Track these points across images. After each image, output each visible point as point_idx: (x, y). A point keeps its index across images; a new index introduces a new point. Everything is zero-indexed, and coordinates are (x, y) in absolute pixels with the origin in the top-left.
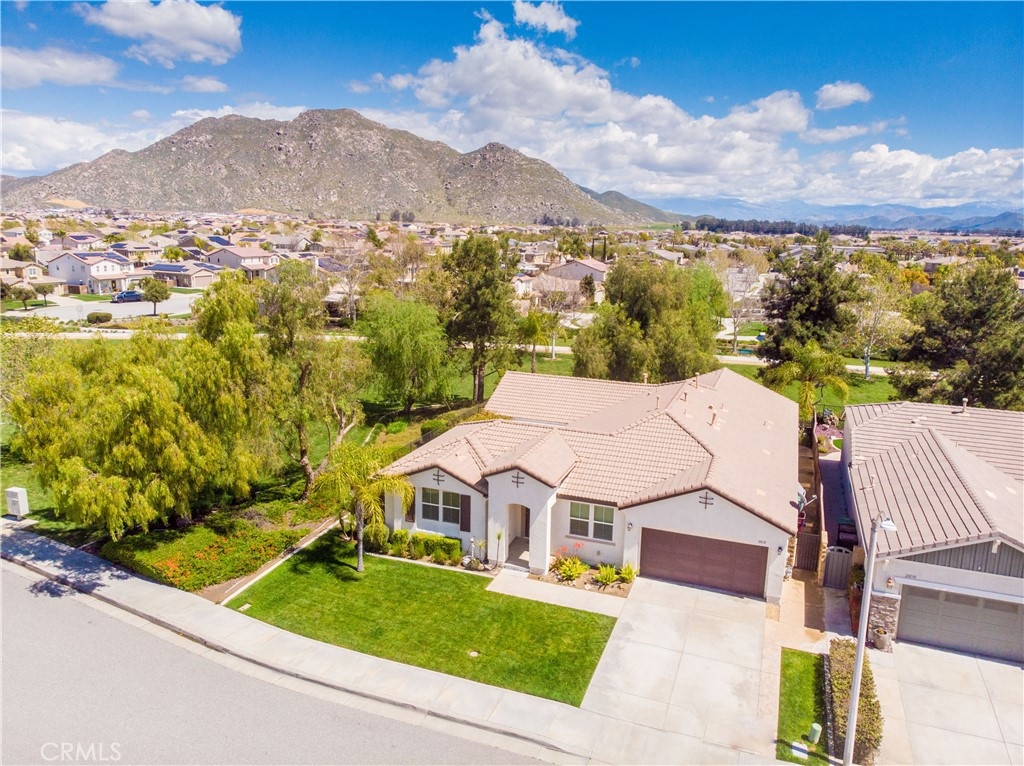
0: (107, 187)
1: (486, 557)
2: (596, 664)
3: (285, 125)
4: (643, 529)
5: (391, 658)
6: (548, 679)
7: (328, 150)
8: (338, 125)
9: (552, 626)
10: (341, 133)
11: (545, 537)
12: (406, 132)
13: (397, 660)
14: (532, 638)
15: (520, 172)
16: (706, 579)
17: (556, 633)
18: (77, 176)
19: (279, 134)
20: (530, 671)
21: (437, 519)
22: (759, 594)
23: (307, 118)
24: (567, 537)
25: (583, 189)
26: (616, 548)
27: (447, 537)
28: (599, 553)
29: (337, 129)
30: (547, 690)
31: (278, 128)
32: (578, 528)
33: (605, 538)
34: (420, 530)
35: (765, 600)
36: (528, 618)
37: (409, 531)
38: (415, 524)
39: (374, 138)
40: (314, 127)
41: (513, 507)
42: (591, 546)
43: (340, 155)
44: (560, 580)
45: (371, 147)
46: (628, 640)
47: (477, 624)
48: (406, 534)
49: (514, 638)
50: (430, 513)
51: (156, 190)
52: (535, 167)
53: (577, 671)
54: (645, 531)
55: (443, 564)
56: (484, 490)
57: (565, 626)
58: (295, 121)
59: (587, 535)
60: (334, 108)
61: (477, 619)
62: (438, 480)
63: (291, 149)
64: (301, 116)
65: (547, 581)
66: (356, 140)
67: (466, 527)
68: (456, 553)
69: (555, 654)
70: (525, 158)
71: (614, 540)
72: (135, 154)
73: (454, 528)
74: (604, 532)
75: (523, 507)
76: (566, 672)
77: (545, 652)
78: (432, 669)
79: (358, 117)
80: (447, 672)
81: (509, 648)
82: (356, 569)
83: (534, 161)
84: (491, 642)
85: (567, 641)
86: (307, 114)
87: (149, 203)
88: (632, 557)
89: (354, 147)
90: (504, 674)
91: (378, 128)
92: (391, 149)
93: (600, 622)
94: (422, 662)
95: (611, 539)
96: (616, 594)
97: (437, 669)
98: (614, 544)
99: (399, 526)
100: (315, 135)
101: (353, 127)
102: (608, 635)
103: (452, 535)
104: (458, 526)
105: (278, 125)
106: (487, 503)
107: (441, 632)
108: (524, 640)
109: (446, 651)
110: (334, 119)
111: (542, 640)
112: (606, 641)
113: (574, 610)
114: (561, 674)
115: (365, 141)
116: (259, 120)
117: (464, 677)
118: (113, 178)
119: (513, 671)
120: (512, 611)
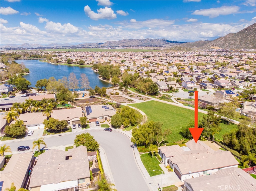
0: (226, 43)
18: (219, 41)
51: (239, 43)
72: (235, 34)
87: (236, 47)
118: (228, 41)
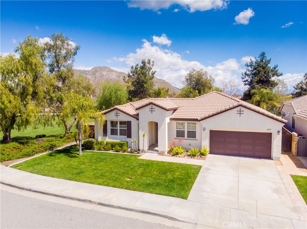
1: (139, 148)
2: (194, 182)
3: (88, 71)
4: (210, 131)
5: (84, 182)
6: (168, 187)
7: (101, 78)
8: (103, 71)
9: (169, 169)
10: (104, 73)
11: (165, 135)
12: (123, 73)
13: (87, 182)
14: (160, 173)
15: (157, 83)
16: (242, 152)
17: (171, 171)
19: (86, 74)
20: (158, 185)
21: (117, 135)
22: (269, 157)
23: (95, 69)
24: (175, 139)
25: (175, 87)
26: (198, 142)
27: (121, 141)
28: (190, 145)
29: (103, 72)
30: (168, 192)
31: (86, 72)
32: (180, 134)
33: (192, 137)
34: (109, 139)
35: (272, 160)
36: (158, 166)
37: (105, 141)
38: (107, 137)
39: (114, 74)
40: (96, 71)
41: (151, 123)
42: (186, 141)
43: (104, 79)
44: (172, 155)
45: (113, 77)
46: (209, 173)
47: (132, 169)
48: (103, 142)
49: (150, 173)
50: (114, 132)
52: (161, 81)
53: (184, 184)
54: (211, 132)
55: (119, 152)
56: (137, 117)
57: (176, 168)
58: (91, 70)
59: (184, 137)
60: (102, 66)
61: (132, 167)
62: (117, 115)
63: (90, 78)
64: (93, 68)
65: (167, 156)
66: (109, 75)
67: (129, 136)
68: (125, 147)
69: (172, 178)
70: (158, 79)
71: (197, 138)
73: (124, 138)
74: (192, 135)
75: (155, 122)
76: (178, 184)
77: (167, 177)
78: (105, 185)
79: (109, 69)
80: (113, 187)
81: (147, 177)
82: (78, 154)
83: (161, 80)
84: (138, 175)
85: (178, 173)
86: (94, 68)
88: (206, 144)
89: (108, 77)
90: (144, 186)
91: (115, 72)
92: (119, 77)
93: (194, 167)
94: (100, 183)
95: (195, 138)
96: (200, 159)
97: (108, 185)
98: (197, 140)
99: (100, 139)
100: (97, 74)
101: (108, 71)
102: (199, 172)
103: (123, 140)
104: (126, 136)
105: (86, 71)
106: (138, 123)
107: (113, 172)
108: (155, 173)
109: (114, 178)
110: (102, 69)
111: (165, 173)
112: (198, 174)
113: (180, 163)
114: (175, 185)
115: (112, 75)
116: (81, 70)
117: (122, 188)
119: (149, 185)
120: (149, 164)
